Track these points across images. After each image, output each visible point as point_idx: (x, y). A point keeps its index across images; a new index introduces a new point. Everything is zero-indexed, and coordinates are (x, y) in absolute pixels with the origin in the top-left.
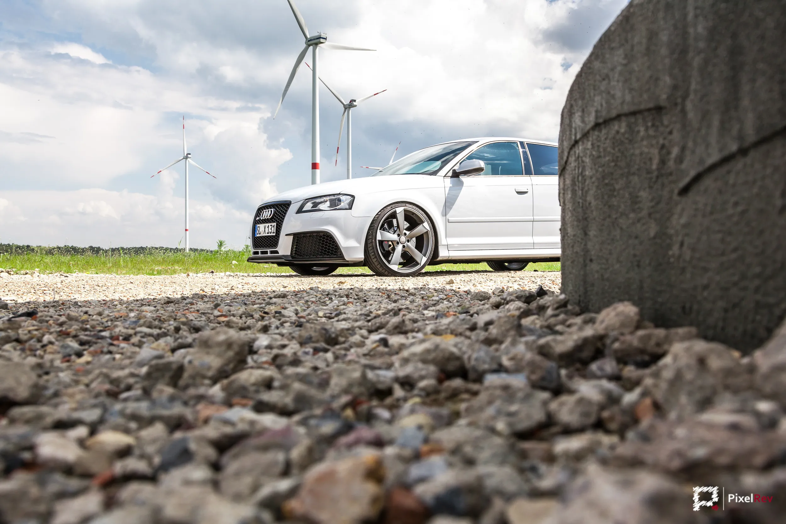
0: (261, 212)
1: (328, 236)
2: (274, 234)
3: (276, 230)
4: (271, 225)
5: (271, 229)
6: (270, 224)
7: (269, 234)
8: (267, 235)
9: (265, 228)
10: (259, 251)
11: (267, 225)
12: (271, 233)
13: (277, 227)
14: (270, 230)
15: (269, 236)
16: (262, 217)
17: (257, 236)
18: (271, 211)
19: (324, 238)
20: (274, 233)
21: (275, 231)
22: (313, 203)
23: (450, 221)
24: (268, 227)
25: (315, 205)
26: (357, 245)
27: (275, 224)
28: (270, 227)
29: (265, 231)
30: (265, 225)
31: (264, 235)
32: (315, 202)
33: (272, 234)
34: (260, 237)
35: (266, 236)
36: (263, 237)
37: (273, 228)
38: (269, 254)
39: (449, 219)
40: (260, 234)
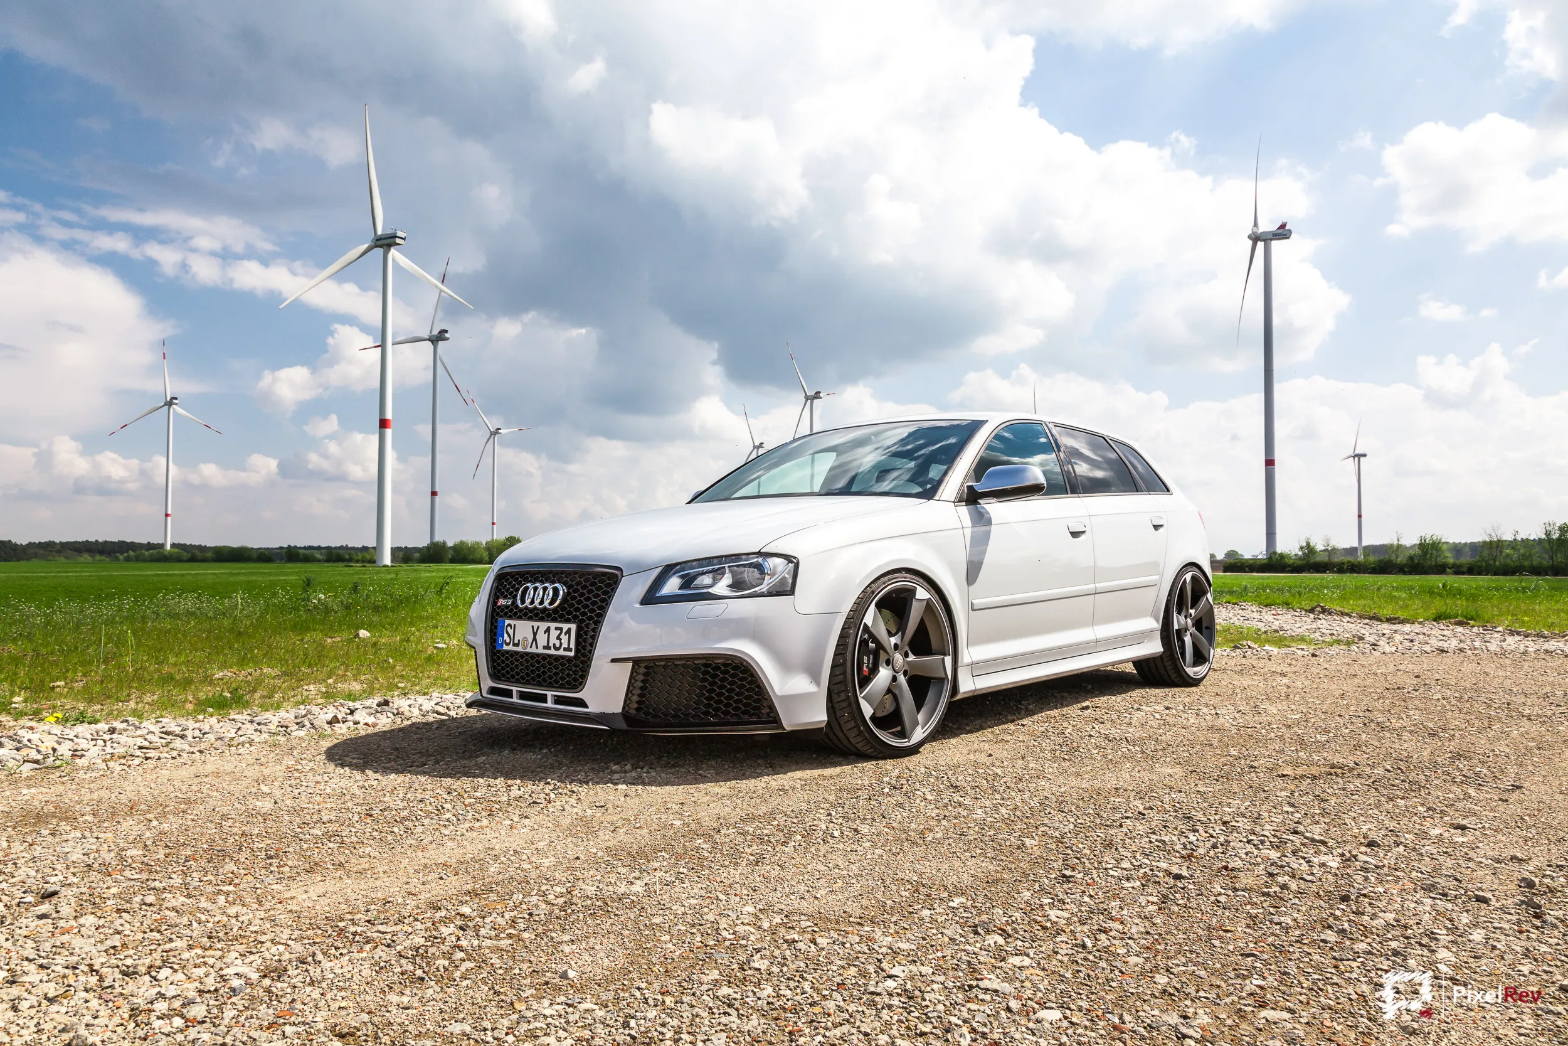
0: (517, 590)
1: (736, 668)
2: (572, 654)
3: (577, 643)
4: (557, 629)
5: (558, 638)
6: (553, 625)
7: (552, 652)
8: (541, 650)
9: (535, 634)
10: (515, 689)
11: (543, 626)
12: (557, 649)
13: (578, 636)
14: (553, 640)
15: (550, 656)
16: (523, 602)
17: (505, 647)
18: (556, 590)
19: (725, 672)
20: (568, 649)
21: (572, 646)
22: (682, 577)
23: (975, 608)
24: (548, 630)
25: (687, 582)
26: (812, 688)
27: (573, 627)
28: (554, 633)
29: (535, 639)
30: (536, 624)
31: (534, 650)
32: (687, 575)
33: (561, 652)
34: (517, 653)
35: (538, 655)
36: (527, 654)
37: (564, 638)
38: (550, 704)
39: (974, 601)
40: (517, 645)
